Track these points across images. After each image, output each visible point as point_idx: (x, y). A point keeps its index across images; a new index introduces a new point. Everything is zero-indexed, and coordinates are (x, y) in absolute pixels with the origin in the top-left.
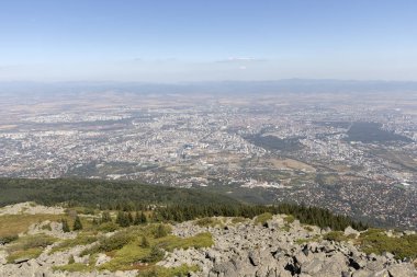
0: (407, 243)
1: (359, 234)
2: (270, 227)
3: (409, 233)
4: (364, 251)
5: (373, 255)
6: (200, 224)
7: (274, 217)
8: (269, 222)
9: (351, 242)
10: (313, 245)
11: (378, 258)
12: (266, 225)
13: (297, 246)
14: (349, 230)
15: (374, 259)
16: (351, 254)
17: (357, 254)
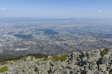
0: (63, 57)
1: (52, 57)
2: (27, 60)
3: (63, 55)
4: (54, 61)
5: (56, 62)
6: (2, 64)
7: (27, 57)
8: (26, 59)
9: (50, 60)
10: (40, 62)
11: (57, 62)
12: (25, 60)
13: (36, 64)
14: (49, 57)
15: (56, 63)
16: (51, 63)
17: (52, 62)
